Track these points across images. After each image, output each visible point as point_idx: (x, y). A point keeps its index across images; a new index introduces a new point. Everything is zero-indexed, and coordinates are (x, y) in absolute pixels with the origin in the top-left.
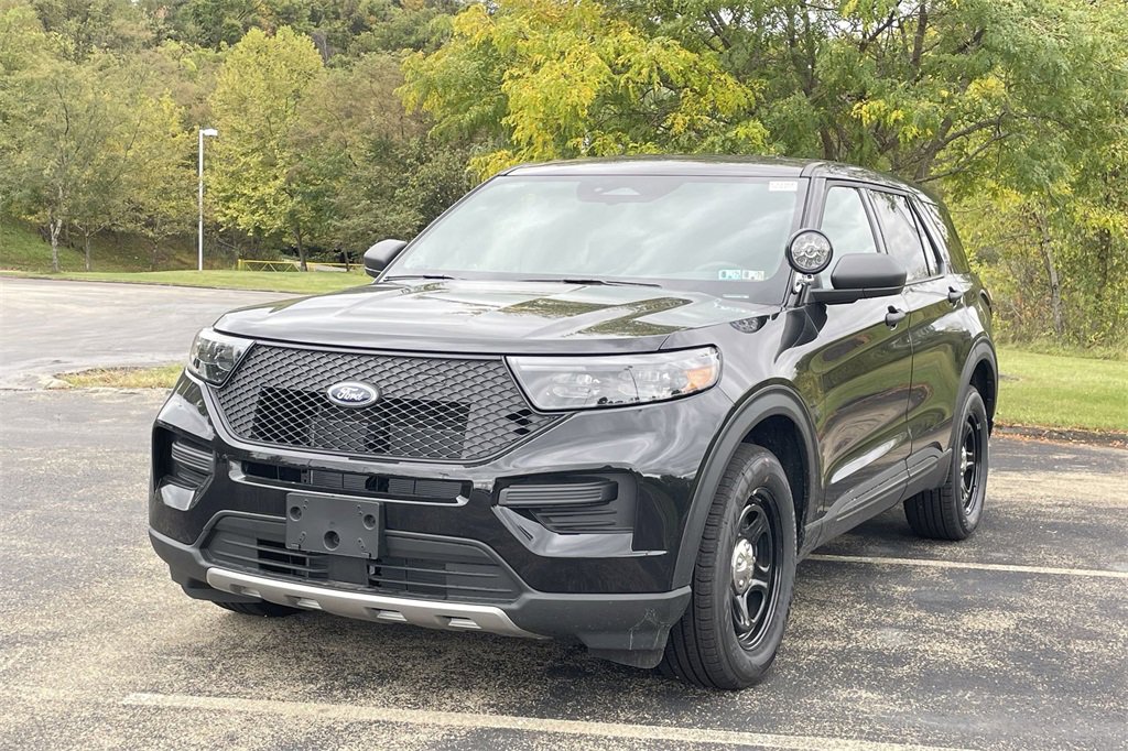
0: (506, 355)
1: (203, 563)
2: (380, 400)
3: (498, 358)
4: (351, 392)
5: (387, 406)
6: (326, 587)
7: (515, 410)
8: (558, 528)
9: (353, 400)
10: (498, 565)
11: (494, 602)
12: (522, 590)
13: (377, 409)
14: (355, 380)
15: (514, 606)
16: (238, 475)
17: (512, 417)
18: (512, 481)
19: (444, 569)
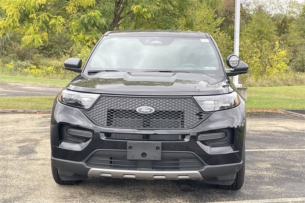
0: (192, 96)
1: (87, 167)
2: (155, 111)
3: (190, 97)
4: (146, 109)
5: (158, 113)
6: (138, 170)
7: (198, 112)
8: (212, 146)
9: (147, 112)
10: (197, 158)
11: (196, 169)
12: (204, 165)
13: (155, 114)
14: (144, 106)
15: (202, 170)
16: (104, 137)
17: (197, 114)
18: (201, 133)
19: (178, 161)
